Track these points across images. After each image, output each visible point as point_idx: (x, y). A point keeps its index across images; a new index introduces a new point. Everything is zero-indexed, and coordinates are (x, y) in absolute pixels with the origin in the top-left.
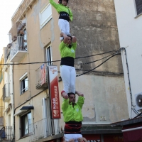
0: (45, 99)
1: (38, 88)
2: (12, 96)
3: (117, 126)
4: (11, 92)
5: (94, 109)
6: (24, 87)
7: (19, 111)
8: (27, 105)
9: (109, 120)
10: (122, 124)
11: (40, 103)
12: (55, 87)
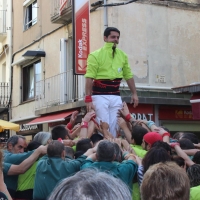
0: (66, 41)
1: (54, 20)
2: (9, 32)
3: (184, 93)
4: (9, 25)
5: (146, 62)
6: (30, 18)
7: (19, 58)
8: (34, 48)
9: (171, 83)
10: (191, 91)
11: (56, 46)
12: (84, 20)
